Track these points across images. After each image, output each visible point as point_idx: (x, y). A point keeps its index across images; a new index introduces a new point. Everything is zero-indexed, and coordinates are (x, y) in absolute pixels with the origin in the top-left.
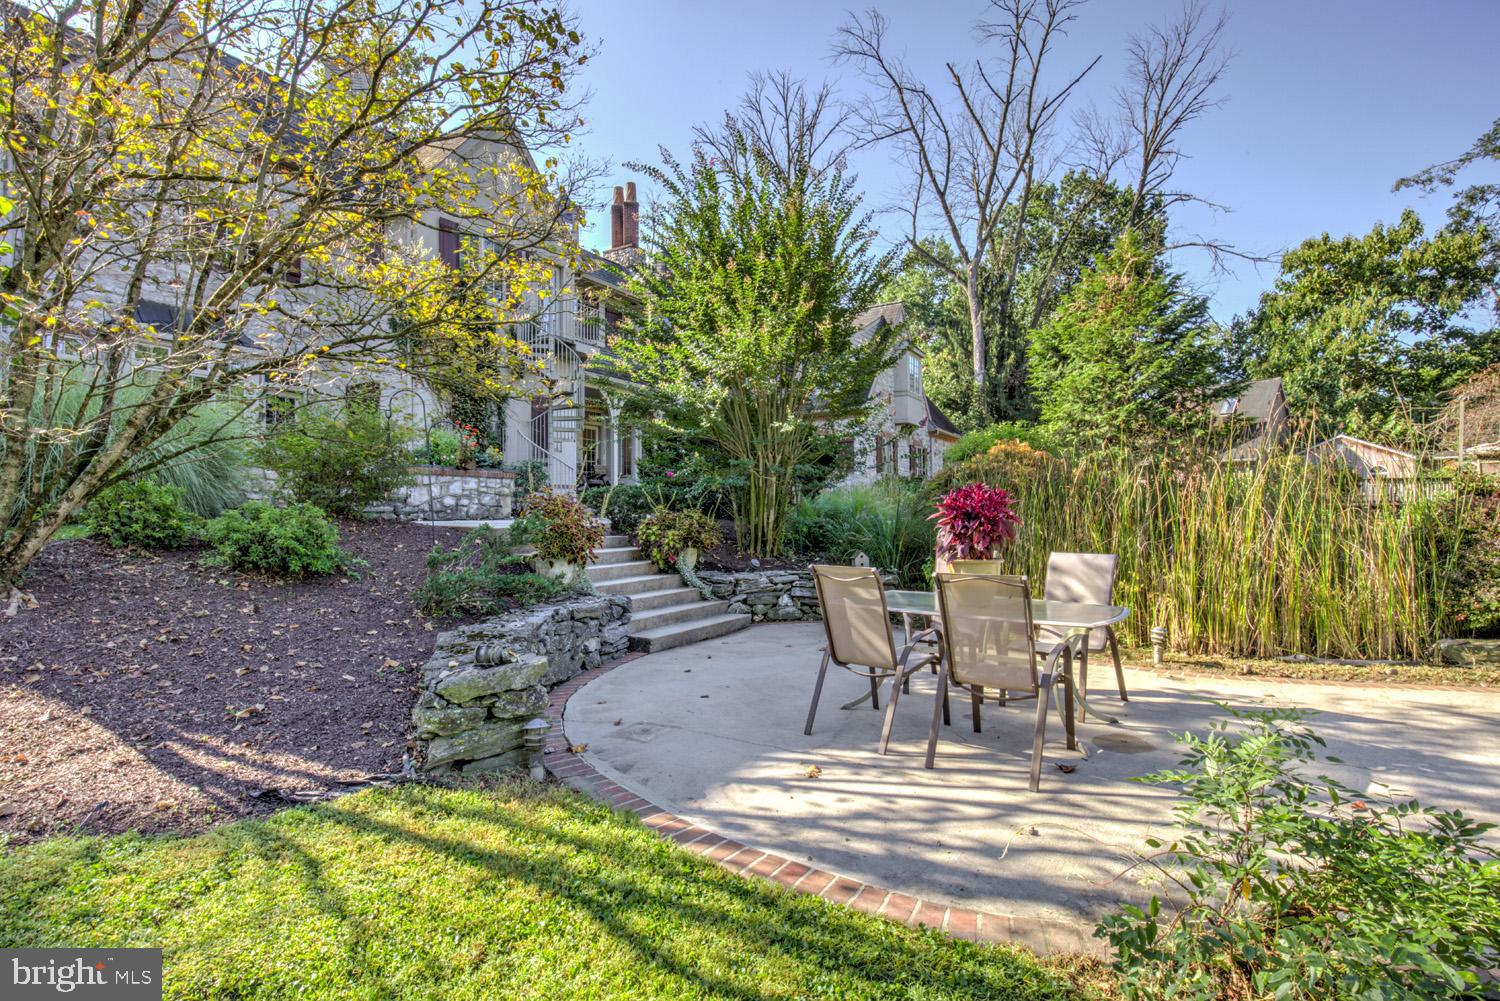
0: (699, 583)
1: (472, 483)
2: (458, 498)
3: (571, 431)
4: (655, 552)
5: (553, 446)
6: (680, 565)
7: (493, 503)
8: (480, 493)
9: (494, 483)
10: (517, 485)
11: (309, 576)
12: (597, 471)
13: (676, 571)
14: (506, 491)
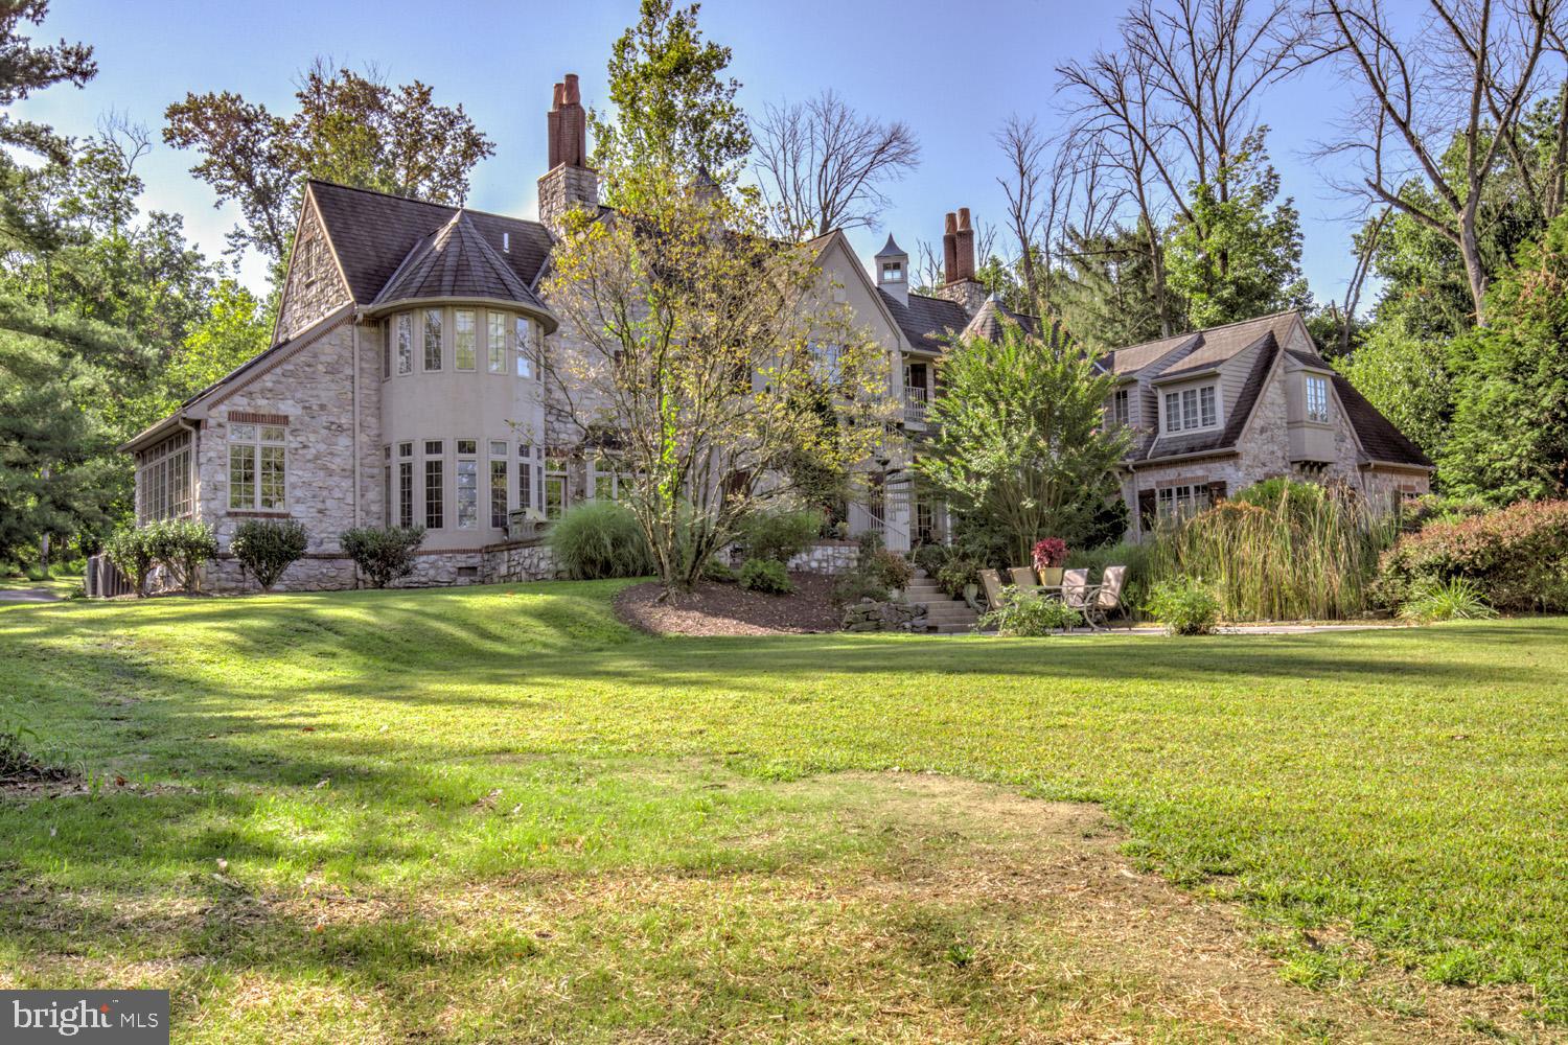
0: (977, 605)
1: (830, 551)
2: (820, 561)
3: (904, 501)
4: (949, 586)
5: (888, 515)
6: (965, 594)
7: (844, 565)
8: (835, 558)
9: (844, 550)
10: (861, 552)
11: (779, 592)
12: (933, 536)
13: (963, 599)
14: (853, 555)
